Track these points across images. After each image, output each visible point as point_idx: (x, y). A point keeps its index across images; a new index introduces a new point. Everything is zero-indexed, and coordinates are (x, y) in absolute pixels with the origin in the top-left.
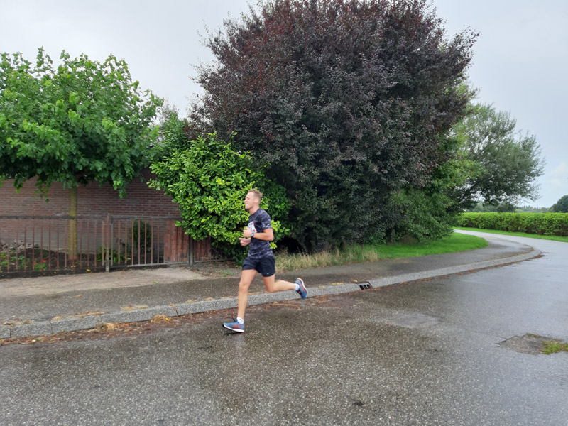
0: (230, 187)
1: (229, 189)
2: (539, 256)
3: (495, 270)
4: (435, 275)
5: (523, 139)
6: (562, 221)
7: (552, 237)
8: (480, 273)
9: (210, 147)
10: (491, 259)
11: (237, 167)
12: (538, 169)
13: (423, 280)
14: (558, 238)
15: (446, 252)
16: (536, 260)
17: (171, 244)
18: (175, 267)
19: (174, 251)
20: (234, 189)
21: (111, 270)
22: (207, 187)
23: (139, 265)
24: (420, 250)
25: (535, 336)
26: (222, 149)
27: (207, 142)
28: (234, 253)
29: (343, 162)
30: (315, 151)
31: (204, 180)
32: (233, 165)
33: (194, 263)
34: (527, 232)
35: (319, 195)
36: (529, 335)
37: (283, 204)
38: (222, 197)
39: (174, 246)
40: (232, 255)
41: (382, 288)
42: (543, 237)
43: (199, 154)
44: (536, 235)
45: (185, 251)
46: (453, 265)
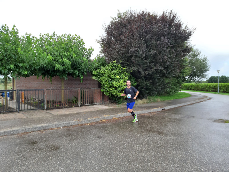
0: (120, 78)
1: (120, 79)
2: (210, 99)
3: (198, 103)
4: (181, 105)
5: (203, 58)
6: (214, 86)
7: (211, 92)
8: (195, 104)
9: (114, 65)
10: (196, 100)
11: (122, 72)
12: (208, 68)
13: (179, 107)
14: (213, 92)
15: (180, 98)
16: (209, 100)
17: (97, 97)
18: (99, 105)
19: (98, 100)
20: (121, 79)
21: (81, 106)
22: (113, 78)
23: (88, 104)
24: (171, 98)
25: (221, 120)
26: (118, 66)
27: (113, 64)
28: (117, 100)
29: (156, 70)
30: (146, 66)
31: (112, 76)
32: (120, 71)
33: (104, 103)
34: (201, 91)
35: (146, 80)
36: (220, 119)
37: (135, 83)
38: (117, 82)
39: (98, 98)
40: (116, 101)
41: (168, 109)
42: (207, 92)
43: (111, 68)
44: (205, 92)
45: (101, 99)
46: (185, 102)
